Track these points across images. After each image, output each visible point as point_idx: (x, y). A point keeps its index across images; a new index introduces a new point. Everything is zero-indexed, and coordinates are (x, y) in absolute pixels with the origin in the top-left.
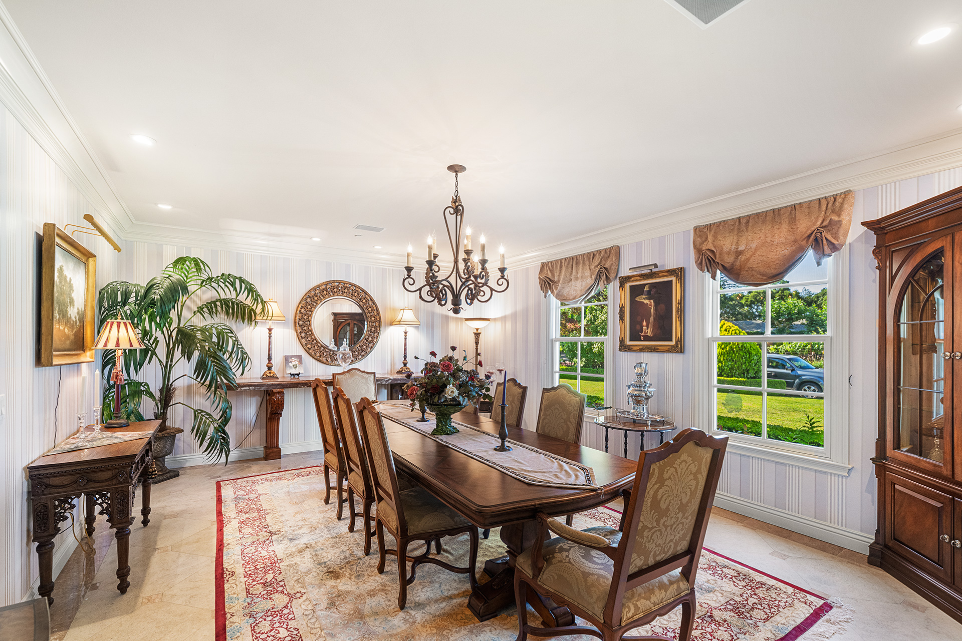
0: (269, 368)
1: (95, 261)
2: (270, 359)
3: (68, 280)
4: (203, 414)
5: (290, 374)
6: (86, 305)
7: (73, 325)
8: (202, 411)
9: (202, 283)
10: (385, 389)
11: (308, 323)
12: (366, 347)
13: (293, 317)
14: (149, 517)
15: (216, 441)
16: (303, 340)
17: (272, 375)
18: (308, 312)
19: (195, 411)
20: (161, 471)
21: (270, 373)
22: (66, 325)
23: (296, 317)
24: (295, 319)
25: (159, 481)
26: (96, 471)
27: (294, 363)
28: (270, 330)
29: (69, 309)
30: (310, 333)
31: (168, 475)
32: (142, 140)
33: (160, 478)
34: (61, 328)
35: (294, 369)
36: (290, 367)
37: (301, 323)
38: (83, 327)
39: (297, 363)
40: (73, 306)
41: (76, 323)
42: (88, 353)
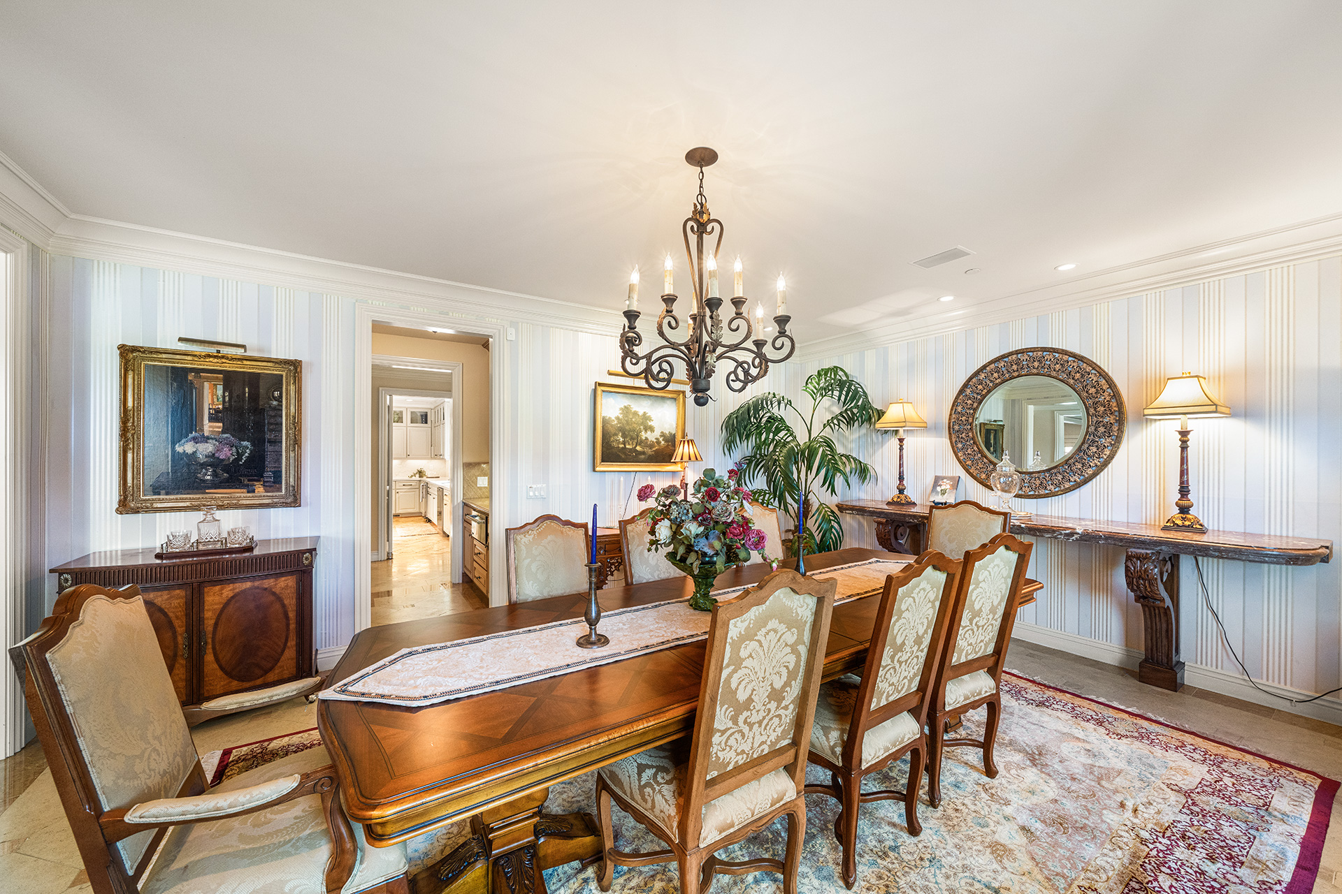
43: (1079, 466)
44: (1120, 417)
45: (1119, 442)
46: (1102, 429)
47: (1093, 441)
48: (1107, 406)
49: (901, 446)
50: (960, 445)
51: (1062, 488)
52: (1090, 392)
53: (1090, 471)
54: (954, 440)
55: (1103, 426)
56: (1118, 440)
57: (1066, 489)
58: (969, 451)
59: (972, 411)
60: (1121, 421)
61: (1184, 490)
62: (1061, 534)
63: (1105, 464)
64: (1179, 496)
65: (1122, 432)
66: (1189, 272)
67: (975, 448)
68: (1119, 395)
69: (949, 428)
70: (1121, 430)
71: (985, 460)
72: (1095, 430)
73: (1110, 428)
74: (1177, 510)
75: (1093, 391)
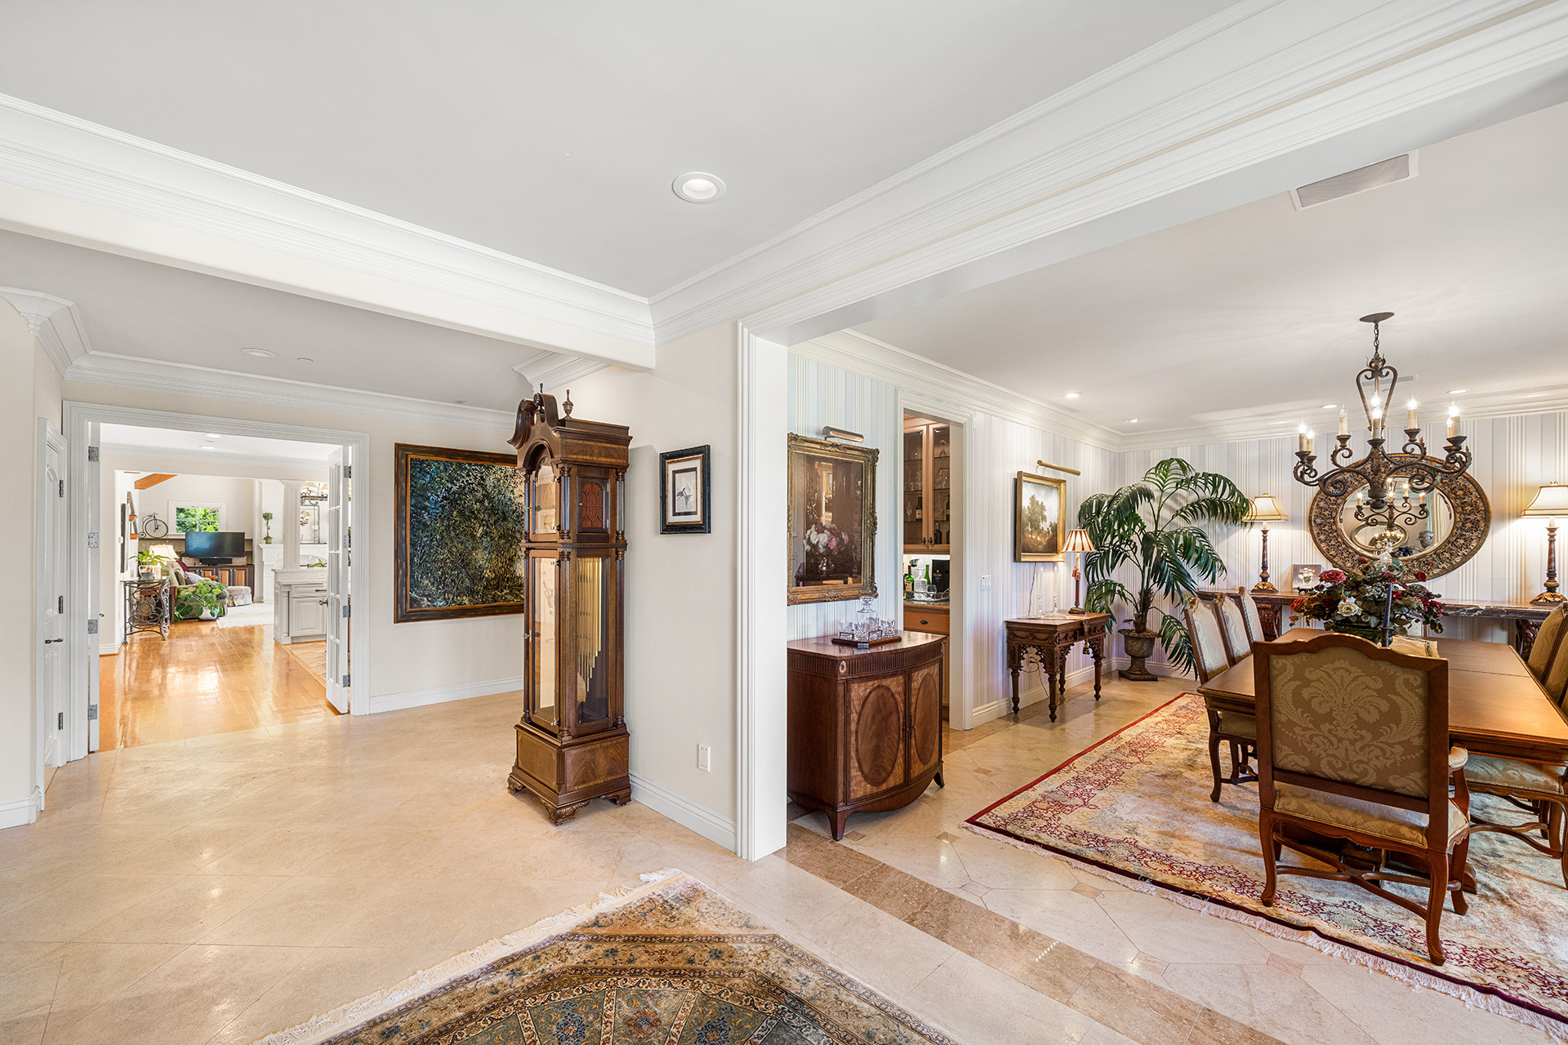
0: (1264, 579)
1: (1065, 485)
2: (1265, 567)
3: (1040, 503)
4: (1172, 620)
5: (1298, 588)
6: (1059, 519)
7: (1045, 535)
8: (1172, 618)
9: (1177, 485)
10: (1503, 628)
11: (1332, 520)
12: (1452, 554)
13: (1307, 515)
14: (1100, 693)
15: (1181, 650)
16: (1323, 545)
17: (1265, 587)
18: (1331, 506)
19: (1165, 616)
20: (1140, 671)
21: (1264, 585)
22: (1038, 534)
23: (1311, 513)
24: (1310, 517)
25: (1136, 680)
26: (1039, 632)
27: (1306, 575)
28: (1265, 532)
29: (1041, 524)
30: (1335, 534)
31: (1146, 677)
32: (1072, 396)
33: (1137, 677)
34: (1034, 537)
35: (1304, 583)
36: (1300, 580)
37: (1319, 521)
38: (1055, 535)
39: (1311, 574)
40: (1046, 521)
41: (1049, 532)
42: (1061, 555)
43: (1448, 555)
44: (1485, 515)
45: (1486, 536)
46: (1469, 525)
47: (1461, 535)
48: (1473, 505)
49: (1265, 537)
50: (1322, 537)
51: (1431, 574)
52: (1458, 493)
53: (1458, 560)
54: (1315, 532)
55: (1470, 522)
56: (1485, 533)
57: (1435, 575)
58: (1333, 542)
59: (1335, 507)
60: (1487, 518)
61: (1551, 574)
62: (1464, 611)
63: (1472, 553)
64: (1547, 578)
65: (1488, 528)
66: (1525, 405)
67: (1340, 540)
68: (1486, 498)
69: (1310, 521)
70: (1487, 526)
71: (1350, 550)
72: (1463, 525)
73: (1475, 524)
74: (1545, 590)
75: (1460, 493)
